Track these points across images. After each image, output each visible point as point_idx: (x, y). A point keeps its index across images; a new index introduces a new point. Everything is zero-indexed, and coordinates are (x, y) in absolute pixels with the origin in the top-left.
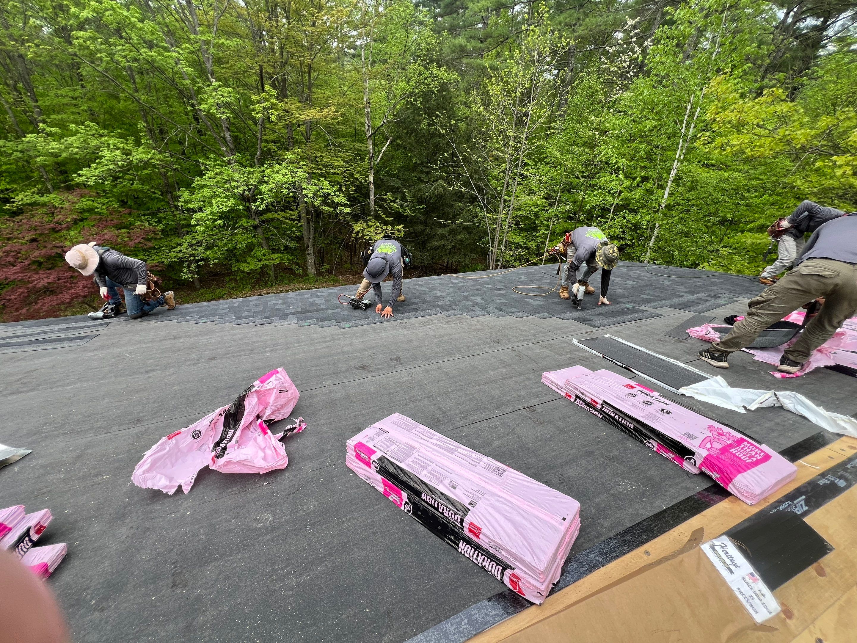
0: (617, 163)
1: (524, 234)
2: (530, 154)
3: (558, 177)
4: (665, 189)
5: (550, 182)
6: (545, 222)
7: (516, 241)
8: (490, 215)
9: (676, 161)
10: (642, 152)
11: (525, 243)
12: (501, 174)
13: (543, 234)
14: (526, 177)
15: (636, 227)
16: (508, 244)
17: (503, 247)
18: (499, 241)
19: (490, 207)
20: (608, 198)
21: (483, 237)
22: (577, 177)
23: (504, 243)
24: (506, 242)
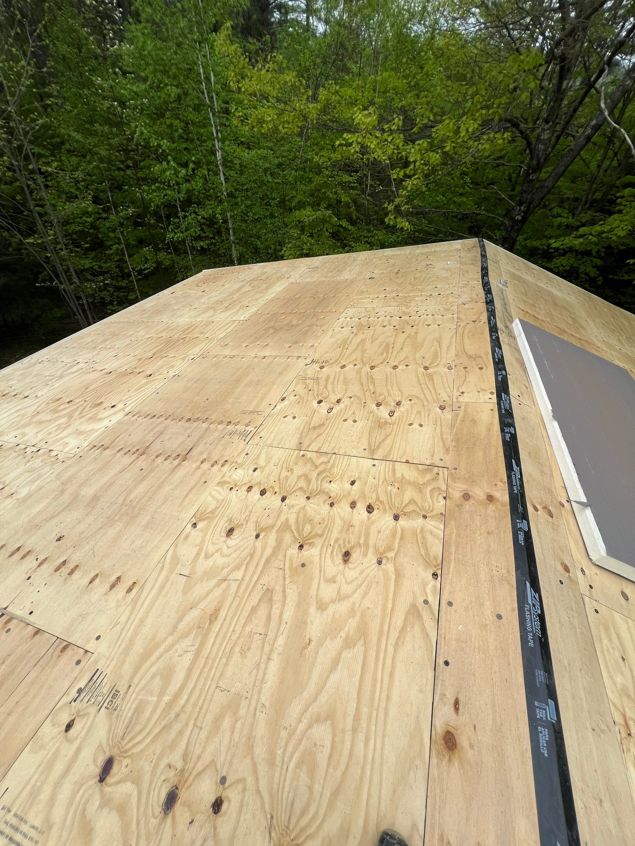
0: (159, 146)
1: (92, 255)
2: (36, 138)
3: (96, 171)
4: (219, 174)
5: (88, 178)
6: (111, 235)
7: (88, 266)
8: (31, 240)
9: (216, 141)
10: (180, 131)
11: (100, 267)
12: (10, 174)
13: (118, 249)
14: (50, 175)
15: (211, 222)
16: (80, 273)
17: (76, 280)
18: (66, 272)
19: (22, 226)
20: (168, 192)
21: (40, 273)
22: (119, 169)
23: (74, 273)
24: (76, 273)
